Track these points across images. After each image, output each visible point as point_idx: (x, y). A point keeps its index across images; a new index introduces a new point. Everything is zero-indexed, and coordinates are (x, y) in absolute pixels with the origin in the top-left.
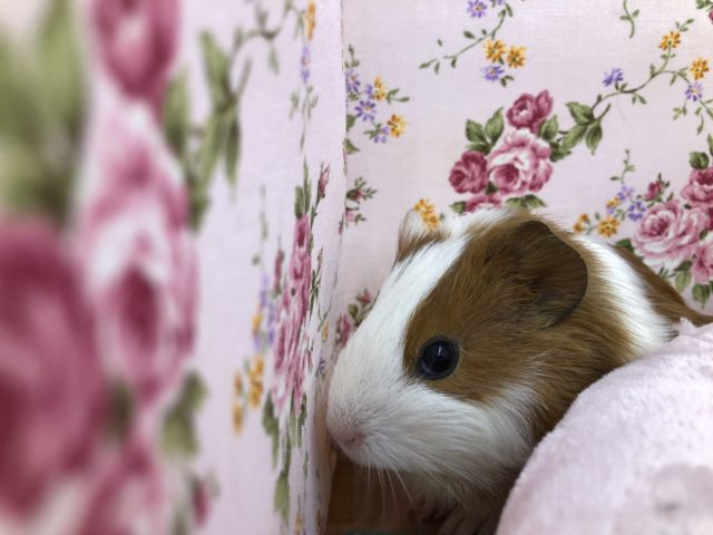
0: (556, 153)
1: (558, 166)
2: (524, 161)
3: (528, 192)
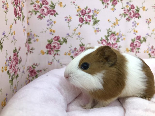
0: (61, 44)
1: (61, 46)
2: (56, 45)
3: (57, 49)
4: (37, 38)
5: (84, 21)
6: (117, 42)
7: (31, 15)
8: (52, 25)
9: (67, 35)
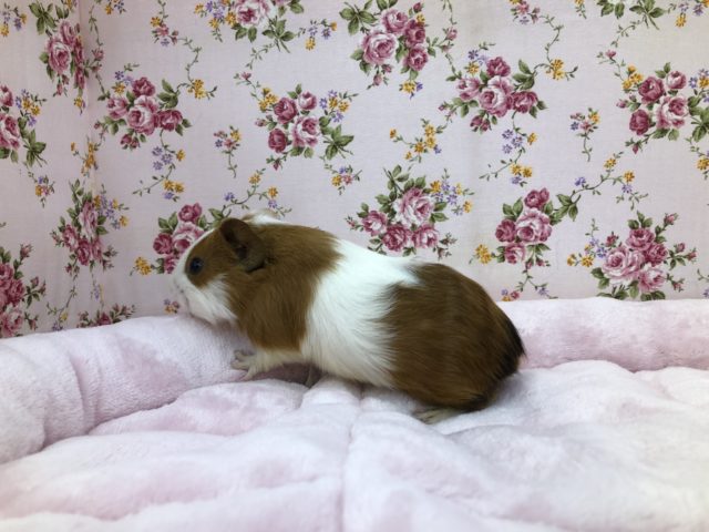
4: (124, 213)
5: (290, 143)
6: (433, 219)
7: (101, 135)
8: (173, 167)
9: (227, 199)
